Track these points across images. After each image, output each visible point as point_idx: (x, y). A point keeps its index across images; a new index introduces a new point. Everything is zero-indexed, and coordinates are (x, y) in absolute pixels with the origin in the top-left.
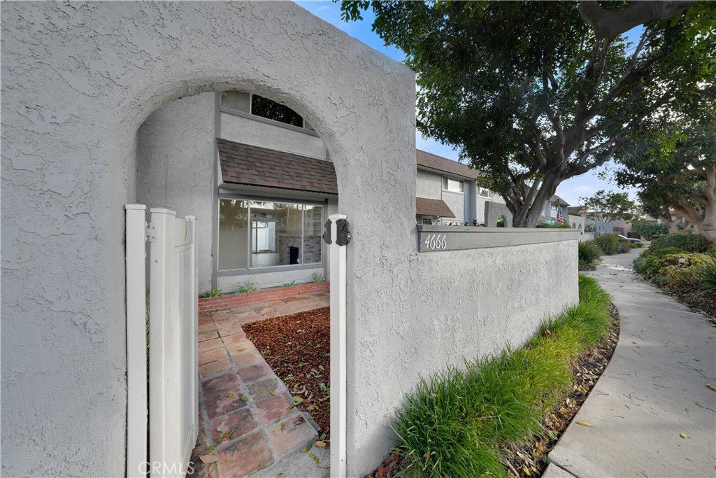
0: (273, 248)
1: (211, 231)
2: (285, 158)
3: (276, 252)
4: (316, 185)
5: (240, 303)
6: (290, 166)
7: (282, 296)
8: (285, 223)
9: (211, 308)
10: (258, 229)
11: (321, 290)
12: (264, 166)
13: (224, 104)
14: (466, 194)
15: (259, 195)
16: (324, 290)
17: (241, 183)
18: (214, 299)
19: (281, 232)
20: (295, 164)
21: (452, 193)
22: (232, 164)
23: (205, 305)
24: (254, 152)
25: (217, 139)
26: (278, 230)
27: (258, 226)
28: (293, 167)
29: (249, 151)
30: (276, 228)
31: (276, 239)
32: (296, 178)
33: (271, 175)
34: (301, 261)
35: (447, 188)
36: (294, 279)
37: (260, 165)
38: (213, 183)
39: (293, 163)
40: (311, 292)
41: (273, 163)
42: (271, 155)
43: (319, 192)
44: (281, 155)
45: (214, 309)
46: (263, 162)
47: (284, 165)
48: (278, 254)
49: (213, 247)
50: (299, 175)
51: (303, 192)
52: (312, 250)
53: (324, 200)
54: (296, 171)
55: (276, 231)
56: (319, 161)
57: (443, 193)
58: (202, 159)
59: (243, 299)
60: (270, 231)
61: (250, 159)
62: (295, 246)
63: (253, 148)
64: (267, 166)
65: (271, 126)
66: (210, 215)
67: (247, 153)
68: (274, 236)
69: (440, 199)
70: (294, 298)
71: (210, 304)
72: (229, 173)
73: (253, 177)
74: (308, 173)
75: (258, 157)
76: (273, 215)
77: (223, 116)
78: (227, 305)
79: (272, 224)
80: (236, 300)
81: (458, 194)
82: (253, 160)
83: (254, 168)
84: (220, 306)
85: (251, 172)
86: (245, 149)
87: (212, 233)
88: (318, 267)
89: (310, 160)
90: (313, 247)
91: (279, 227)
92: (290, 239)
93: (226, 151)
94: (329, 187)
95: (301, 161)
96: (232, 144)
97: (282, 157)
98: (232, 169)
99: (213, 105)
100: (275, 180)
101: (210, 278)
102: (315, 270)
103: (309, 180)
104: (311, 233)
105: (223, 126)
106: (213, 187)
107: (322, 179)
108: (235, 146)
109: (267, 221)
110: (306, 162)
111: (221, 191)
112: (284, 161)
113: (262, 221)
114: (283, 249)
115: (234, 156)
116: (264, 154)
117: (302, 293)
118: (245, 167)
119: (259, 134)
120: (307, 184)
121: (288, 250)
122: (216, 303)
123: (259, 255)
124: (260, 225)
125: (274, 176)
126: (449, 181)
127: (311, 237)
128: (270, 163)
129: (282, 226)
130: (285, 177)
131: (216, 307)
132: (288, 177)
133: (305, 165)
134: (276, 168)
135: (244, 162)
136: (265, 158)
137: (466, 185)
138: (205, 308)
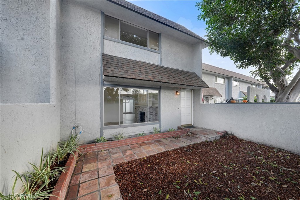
0: (133, 112)
1: (100, 104)
2: (138, 64)
3: (134, 113)
4: (156, 78)
5: (115, 146)
6: (141, 68)
7: (137, 142)
8: (137, 100)
9: (98, 149)
10: (126, 103)
11: (159, 138)
12: (127, 67)
13: (106, 35)
14: (227, 84)
15: (125, 84)
16: (161, 138)
17: (114, 77)
18: (100, 144)
19: (136, 104)
20: (144, 67)
21: (219, 84)
22: (109, 66)
23: (95, 147)
24: (122, 60)
25: (102, 54)
26: (135, 103)
27: (126, 102)
28: (143, 68)
29: (120, 60)
30: (134, 102)
31: (134, 107)
32: (145, 74)
33: (131, 72)
34: (147, 120)
35: (217, 81)
36: (143, 131)
37: (125, 67)
38: (100, 78)
39: (143, 66)
40: (153, 139)
41: (132, 66)
42: (130, 62)
43: (158, 82)
44: (136, 62)
45: (100, 150)
46: (126, 65)
47: (138, 67)
48: (135, 114)
49: (101, 113)
50: (146, 72)
51: (149, 82)
52: (152, 114)
53: (159, 87)
54: (145, 70)
55: (134, 104)
56: (156, 66)
57: (215, 84)
58: (95, 65)
59: (116, 144)
60: (131, 104)
61: (119, 64)
62: (143, 111)
63: (121, 59)
64: (129, 68)
65: (131, 47)
66: (99, 96)
67: (118, 61)
68: (133, 106)
69: (213, 87)
70: (144, 143)
71: (98, 147)
72: (107, 71)
73: (121, 73)
74: (151, 71)
75: (124, 63)
76: (132, 97)
77: (105, 41)
78: (107, 147)
79: (132, 101)
80: (112, 144)
81: (222, 84)
82: (122, 64)
83: (121, 68)
84: (104, 148)
85: (120, 70)
86: (117, 59)
87: (100, 106)
88: (156, 123)
89: (152, 65)
90: (152, 112)
91: (135, 102)
92: (141, 108)
93: (106, 59)
94: (163, 79)
95: (147, 65)
96: (110, 56)
97: (137, 63)
98: (109, 69)
99: (100, 35)
100: (133, 75)
101: (99, 130)
102: (154, 126)
103: (152, 75)
104: (151, 105)
105: (105, 47)
106: (100, 80)
107: (159, 74)
108: (111, 57)
109: (130, 99)
110: (150, 66)
111: (105, 82)
112: (137, 65)
113: (128, 99)
114: (137, 113)
115: (111, 62)
116: (127, 62)
117: (149, 140)
118: (116, 68)
119: (124, 51)
120: (151, 77)
121: (139, 113)
122: (101, 146)
123: (126, 114)
124: (127, 101)
125: (133, 73)
126: (218, 78)
127: (151, 107)
128: (131, 66)
129: (136, 101)
130: (138, 73)
131: (101, 149)
132: (140, 74)
133: (150, 68)
134: (134, 68)
135: (116, 65)
136: (128, 64)
137: (226, 80)
138: (95, 149)
